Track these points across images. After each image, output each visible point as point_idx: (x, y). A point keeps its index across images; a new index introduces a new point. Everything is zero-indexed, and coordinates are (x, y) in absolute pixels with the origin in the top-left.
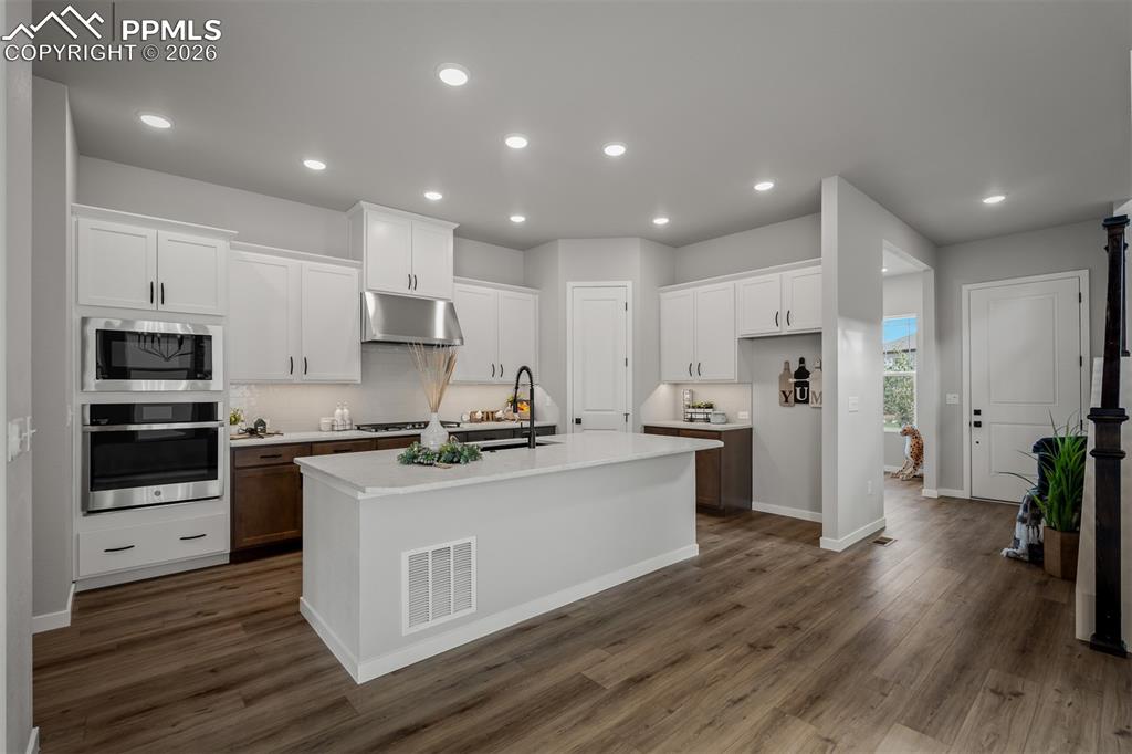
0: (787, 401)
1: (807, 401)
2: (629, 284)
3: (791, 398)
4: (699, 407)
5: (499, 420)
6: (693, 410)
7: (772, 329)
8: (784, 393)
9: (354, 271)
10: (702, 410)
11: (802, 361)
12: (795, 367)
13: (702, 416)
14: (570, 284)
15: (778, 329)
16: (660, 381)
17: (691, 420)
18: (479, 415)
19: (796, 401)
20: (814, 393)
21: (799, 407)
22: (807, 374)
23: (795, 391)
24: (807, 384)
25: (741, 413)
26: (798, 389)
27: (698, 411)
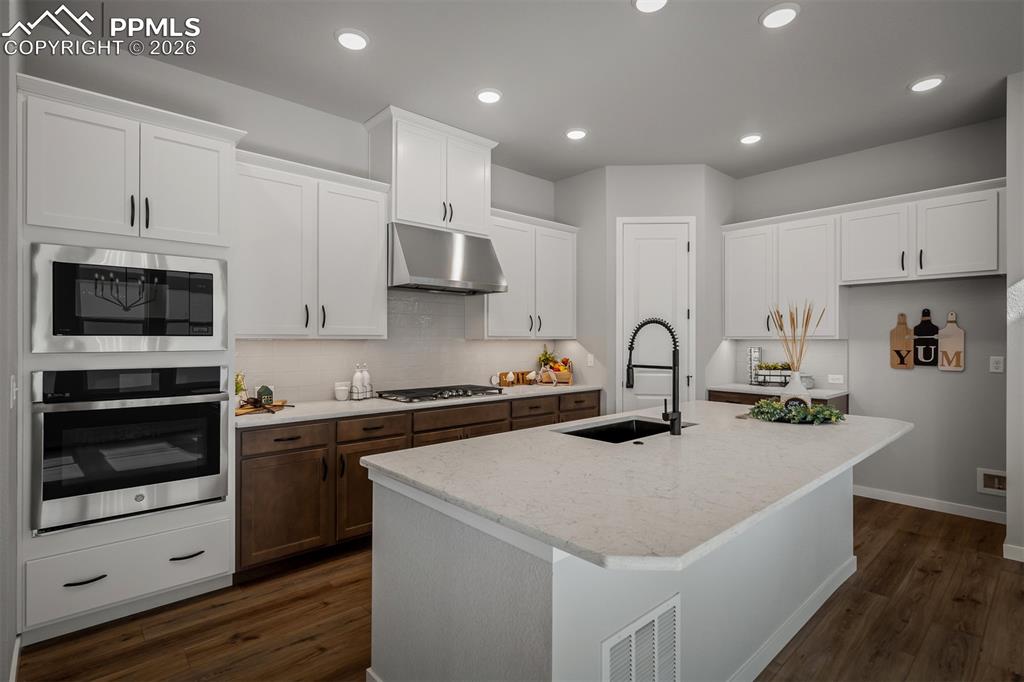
0: (902, 362)
1: (935, 363)
2: (692, 220)
3: (910, 359)
4: (775, 369)
5: (531, 382)
6: (767, 372)
7: (896, 274)
8: (898, 352)
9: (381, 197)
10: (778, 372)
11: (926, 313)
12: (914, 320)
13: (778, 379)
14: (620, 221)
15: (905, 273)
16: (722, 335)
17: (763, 383)
18: (511, 377)
19: (917, 362)
20: (945, 353)
21: (919, 369)
22: (935, 330)
23: (916, 351)
24: (935, 342)
25: (830, 376)
26: (921, 349)
27: (773, 372)
